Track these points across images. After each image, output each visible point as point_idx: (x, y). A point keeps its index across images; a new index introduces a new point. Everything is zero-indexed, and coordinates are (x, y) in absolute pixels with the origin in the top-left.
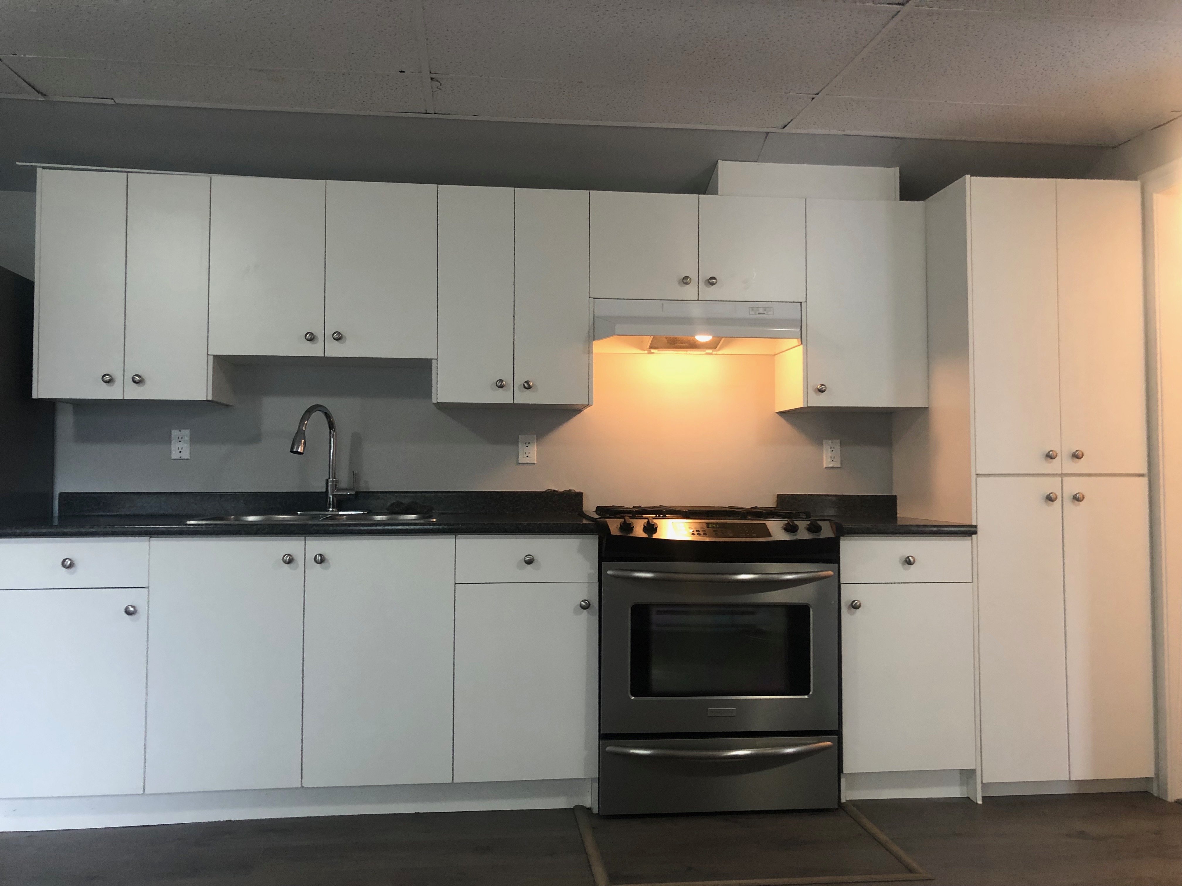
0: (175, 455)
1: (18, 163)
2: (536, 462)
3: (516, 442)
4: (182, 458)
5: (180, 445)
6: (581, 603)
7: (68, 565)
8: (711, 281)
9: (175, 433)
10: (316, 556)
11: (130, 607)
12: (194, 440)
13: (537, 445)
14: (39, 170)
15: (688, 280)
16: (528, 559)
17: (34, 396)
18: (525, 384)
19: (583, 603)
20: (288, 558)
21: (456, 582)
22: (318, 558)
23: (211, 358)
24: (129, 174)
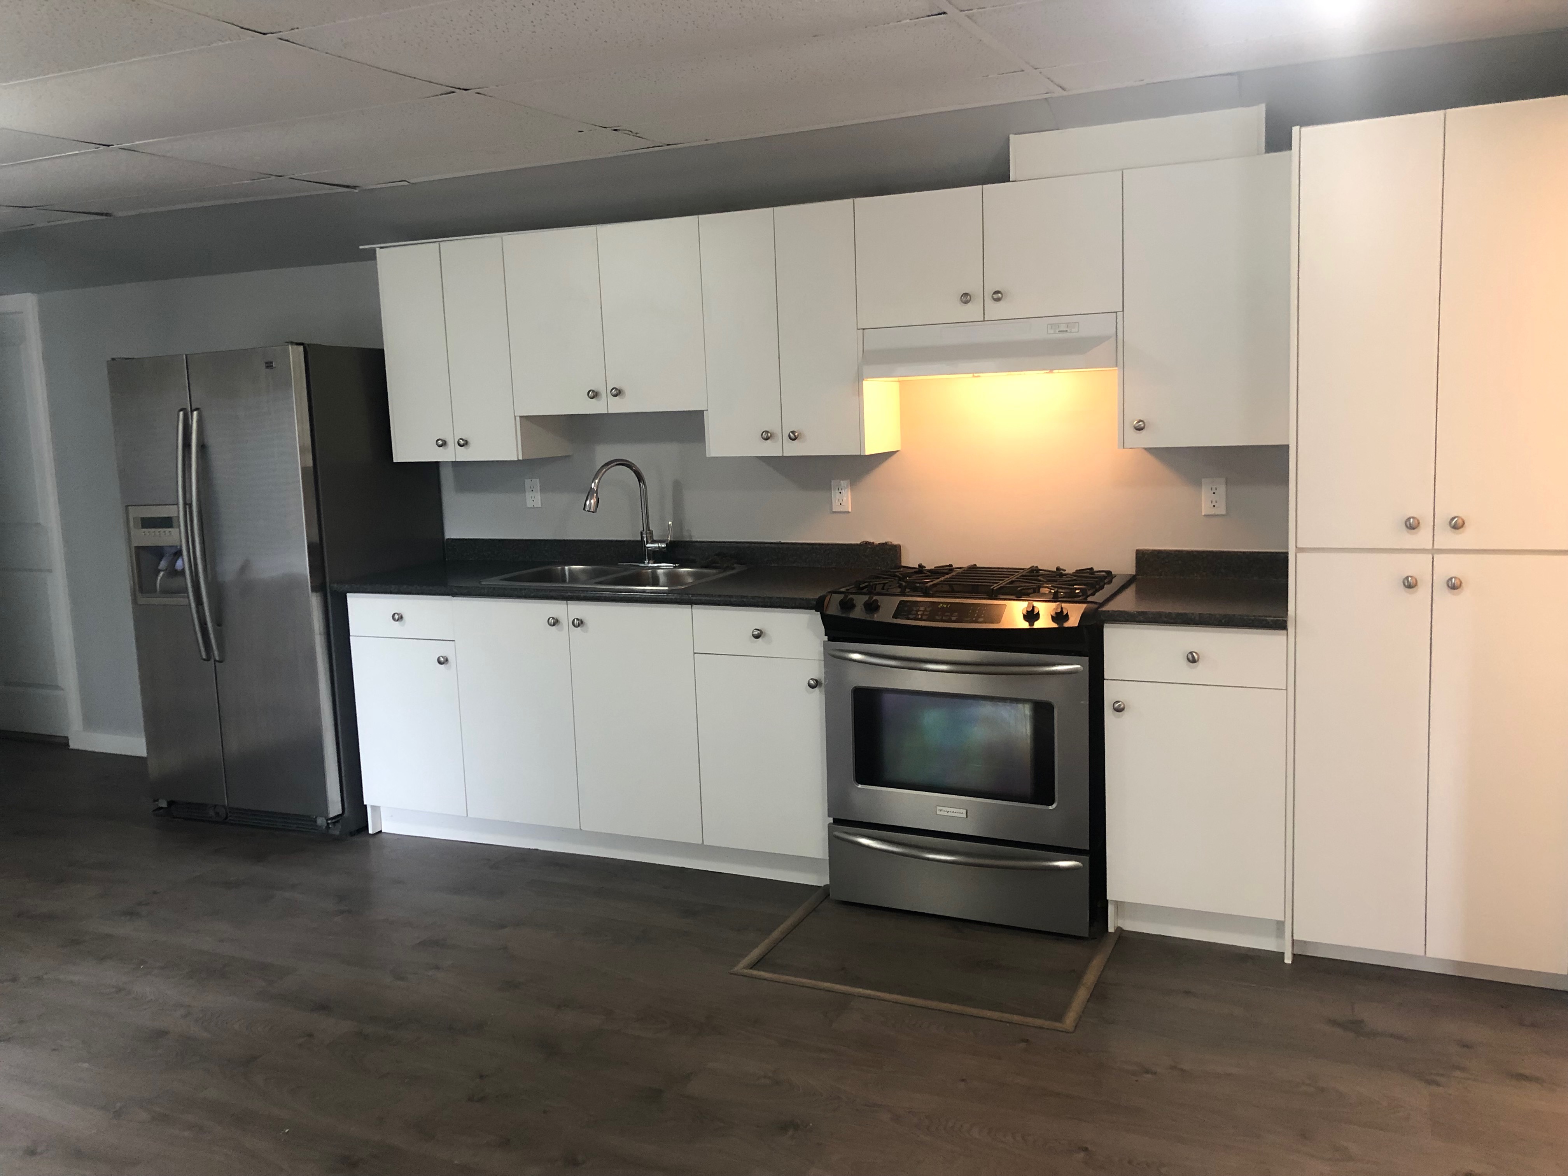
0: (530, 504)
1: (361, 247)
2: (850, 511)
3: (829, 489)
4: (535, 507)
5: (532, 494)
6: (809, 681)
7: (398, 618)
8: (998, 296)
9: (527, 482)
10: (574, 620)
11: (441, 658)
12: (543, 490)
13: (851, 489)
14: (378, 250)
15: (968, 297)
16: (756, 633)
17: (395, 461)
18: (791, 434)
19: (812, 682)
20: (553, 621)
21: (695, 652)
22: (576, 622)
23: (518, 418)
24: (441, 243)
